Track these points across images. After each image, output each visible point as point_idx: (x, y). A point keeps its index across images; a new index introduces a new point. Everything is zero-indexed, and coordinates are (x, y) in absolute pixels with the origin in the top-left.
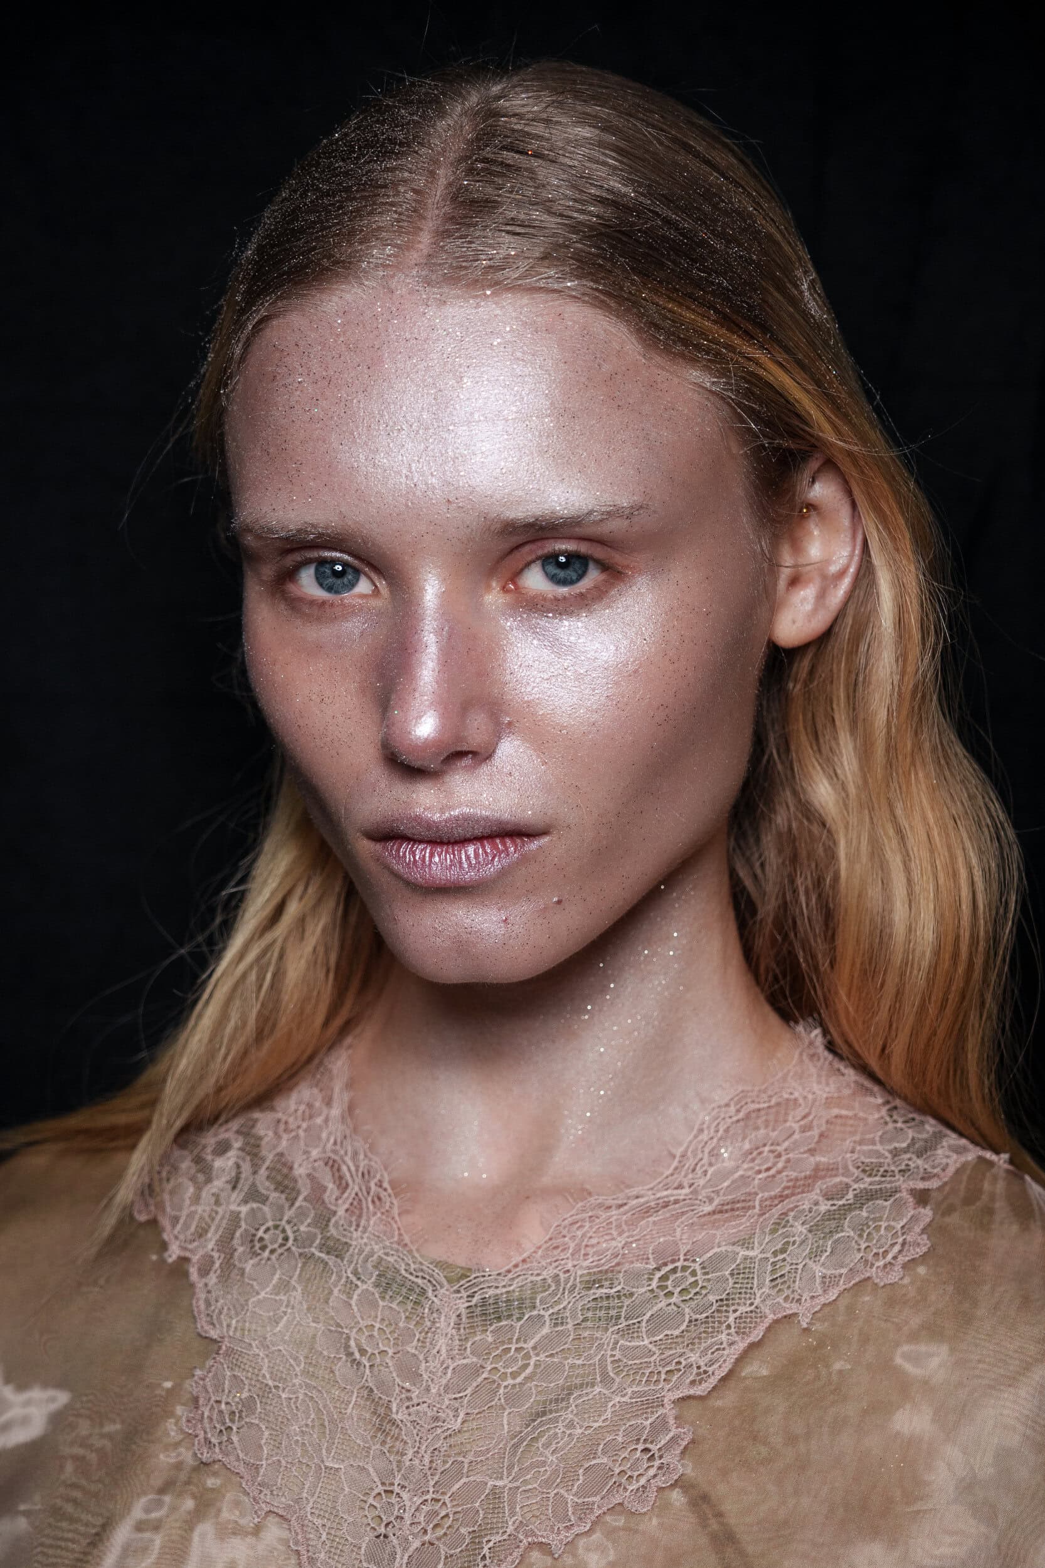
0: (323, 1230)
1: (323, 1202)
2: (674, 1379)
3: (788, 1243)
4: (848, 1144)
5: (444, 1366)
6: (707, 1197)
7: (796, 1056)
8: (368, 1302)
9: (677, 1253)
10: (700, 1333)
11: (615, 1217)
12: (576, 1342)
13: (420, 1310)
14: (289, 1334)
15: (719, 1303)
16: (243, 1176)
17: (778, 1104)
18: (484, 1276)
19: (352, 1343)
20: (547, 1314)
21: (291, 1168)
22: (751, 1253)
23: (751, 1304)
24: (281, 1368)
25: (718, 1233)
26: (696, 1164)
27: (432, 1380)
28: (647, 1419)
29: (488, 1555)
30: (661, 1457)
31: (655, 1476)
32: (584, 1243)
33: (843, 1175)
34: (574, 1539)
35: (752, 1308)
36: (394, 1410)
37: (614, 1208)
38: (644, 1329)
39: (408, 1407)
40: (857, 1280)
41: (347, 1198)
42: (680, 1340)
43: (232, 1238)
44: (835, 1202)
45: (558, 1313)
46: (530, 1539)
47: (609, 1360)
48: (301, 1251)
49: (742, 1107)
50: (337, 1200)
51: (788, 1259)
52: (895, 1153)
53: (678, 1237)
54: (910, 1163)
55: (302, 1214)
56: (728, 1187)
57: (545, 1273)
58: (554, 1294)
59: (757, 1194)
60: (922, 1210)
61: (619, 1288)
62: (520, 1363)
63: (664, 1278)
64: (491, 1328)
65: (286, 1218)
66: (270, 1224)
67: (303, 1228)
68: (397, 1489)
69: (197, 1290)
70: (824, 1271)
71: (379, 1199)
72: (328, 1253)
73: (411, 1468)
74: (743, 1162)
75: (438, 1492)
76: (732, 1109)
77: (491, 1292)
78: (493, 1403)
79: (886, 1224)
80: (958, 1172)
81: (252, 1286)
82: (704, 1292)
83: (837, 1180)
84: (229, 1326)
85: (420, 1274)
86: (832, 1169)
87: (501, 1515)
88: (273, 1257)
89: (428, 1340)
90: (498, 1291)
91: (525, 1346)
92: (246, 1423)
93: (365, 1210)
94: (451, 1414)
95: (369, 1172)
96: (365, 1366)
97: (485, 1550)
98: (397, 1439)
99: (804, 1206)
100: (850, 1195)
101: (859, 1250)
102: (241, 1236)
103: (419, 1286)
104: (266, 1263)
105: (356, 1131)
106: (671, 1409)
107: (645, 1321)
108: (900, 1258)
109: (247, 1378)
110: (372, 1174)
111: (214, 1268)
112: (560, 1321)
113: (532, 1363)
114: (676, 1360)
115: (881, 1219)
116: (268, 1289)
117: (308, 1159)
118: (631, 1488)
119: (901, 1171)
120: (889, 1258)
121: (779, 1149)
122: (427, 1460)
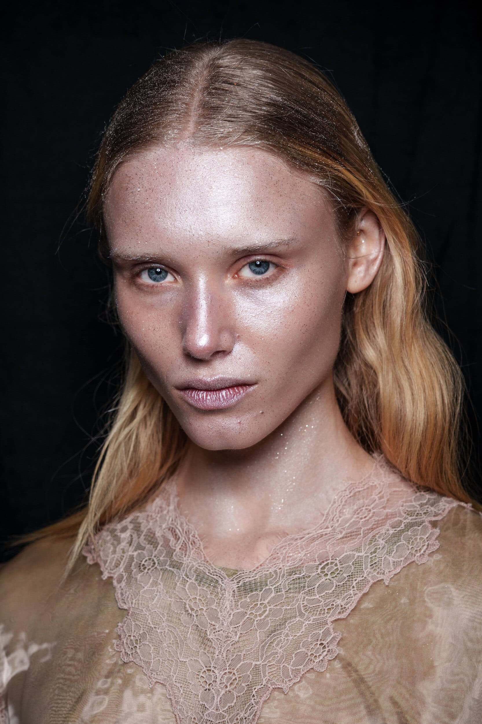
0: (170, 558)
1: (169, 546)
2: (331, 612)
3: (376, 549)
4: (400, 503)
5: (229, 613)
6: (339, 531)
7: (374, 466)
8: (193, 587)
9: (328, 557)
10: (341, 591)
11: (299, 543)
12: (286, 599)
13: (216, 590)
14: (159, 604)
15: (348, 577)
16: (134, 540)
17: (368, 488)
18: (244, 573)
19: (187, 606)
20: (273, 588)
21: (154, 534)
22: (360, 554)
23: (363, 577)
24: (156, 619)
25: (346, 546)
26: (334, 517)
27: (224, 620)
28: (321, 630)
29: (255, 695)
30: (328, 647)
31: (326, 655)
32: (287, 556)
33: (399, 517)
34: (293, 685)
35: (363, 578)
36: (208, 634)
37: (299, 539)
38: (316, 591)
39: (214, 633)
40: (409, 562)
41: (180, 543)
42: (332, 594)
43: (131, 566)
44: (396, 529)
45: (277, 587)
46: (273, 687)
47: (302, 606)
48: (161, 568)
49: (352, 491)
50: (175, 544)
51: (377, 556)
52: (421, 505)
53: (328, 550)
54: (428, 509)
55: (161, 552)
56: (348, 526)
57: (270, 570)
58: (275, 578)
59: (361, 528)
60: (435, 530)
61: (304, 574)
62: (263, 610)
63: (323, 568)
64: (249, 596)
65: (154, 555)
66: (147, 558)
67: (161, 558)
68: (212, 669)
69: (117, 589)
70: (394, 560)
71: (194, 542)
72: (173, 567)
73: (218, 659)
74: (354, 515)
75: (231, 669)
76: (348, 492)
77: (247, 580)
78: (252, 628)
79: (420, 537)
80: (450, 512)
81: (141, 585)
82: (341, 573)
83: (396, 519)
84: (132, 603)
85: (215, 574)
86: (394, 515)
87: (260, 677)
88: (149, 572)
89: (221, 603)
90: (250, 579)
91: (264, 602)
92: (143, 644)
93: (188, 548)
94: (234, 634)
95: (188, 531)
96: (194, 616)
97: (254, 693)
98: (210, 647)
99: (383, 532)
100: (403, 525)
101: (408, 549)
102: (135, 565)
103: (215, 579)
104: (146, 575)
105: (181, 514)
106: (331, 625)
107: (316, 587)
108: (427, 551)
109: (142, 625)
110: (190, 532)
111: (124, 579)
112: (279, 590)
113: (268, 610)
114: (331, 604)
115: (417, 535)
116: (148, 586)
117: (161, 529)
118: (316, 661)
119: (424, 513)
120: (422, 552)
121: (370, 508)
122: (224, 655)
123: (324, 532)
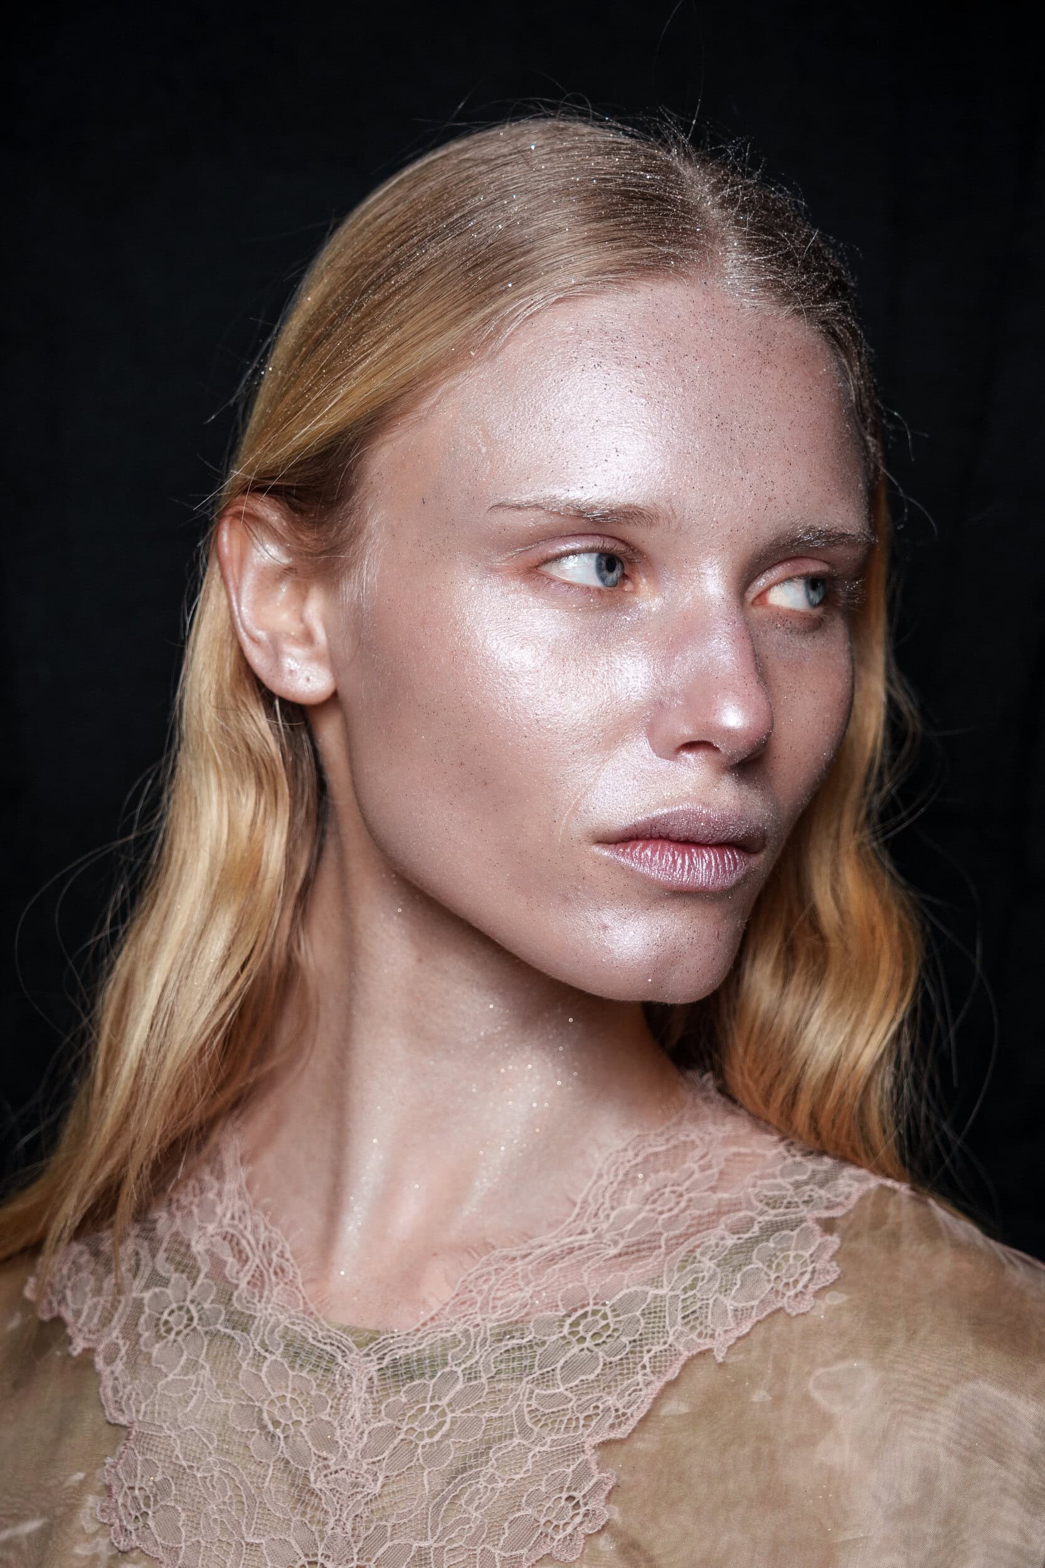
0: (228, 1304)
1: (225, 1277)
3: (696, 1279)
4: (749, 1179)
5: (360, 1430)
6: (612, 1240)
8: (277, 1372)
9: (586, 1297)
10: (616, 1376)
11: (520, 1268)
12: (491, 1395)
13: (330, 1377)
14: (200, 1412)
15: (633, 1344)
16: (143, 1262)
17: (675, 1147)
18: (393, 1337)
19: (265, 1416)
20: (459, 1370)
21: (189, 1247)
22: (661, 1292)
23: (665, 1343)
24: (194, 1448)
25: (626, 1274)
26: (598, 1209)
27: (349, 1446)
28: (569, 1466)
30: (586, 1504)
31: (582, 1523)
32: (492, 1296)
33: (747, 1209)
35: (666, 1346)
36: (312, 1479)
37: (518, 1259)
38: (558, 1377)
39: (326, 1476)
40: (769, 1310)
41: (249, 1270)
42: (595, 1384)
43: (137, 1324)
44: (741, 1235)
45: (470, 1368)
47: (526, 1410)
48: (207, 1329)
49: (639, 1151)
50: (237, 1273)
51: (698, 1295)
52: (797, 1185)
53: (585, 1283)
54: (813, 1193)
55: (206, 1291)
56: (632, 1229)
57: (454, 1329)
58: (465, 1349)
59: (661, 1234)
60: (828, 1238)
61: (530, 1337)
62: (436, 1421)
63: (575, 1323)
64: (405, 1389)
65: (189, 1298)
66: (174, 1306)
67: (207, 1306)
68: (318, 1559)
69: (104, 1378)
70: (735, 1304)
71: (282, 1269)
72: (234, 1328)
73: (334, 1537)
74: (645, 1204)
75: (362, 1559)
76: (630, 1153)
77: (401, 1352)
78: (412, 1464)
79: (795, 1253)
80: (862, 1199)
81: (161, 1369)
82: (616, 1334)
83: (741, 1214)
84: (138, 1411)
85: (328, 1341)
86: (735, 1205)
88: (180, 1339)
89: (341, 1406)
90: (408, 1351)
91: (440, 1403)
92: (162, 1507)
93: (267, 1282)
94: (371, 1478)
95: (270, 1245)
96: (279, 1438)
98: (317, 1509)
99: (710, 1242)
100: (756, 1228)
101: (769, 1281)
102: (146, 1321)
103: (327, 1353)
104: (174, 1345)
105: (255, 1205)
106: (592, 1455)
107: (559, 1369)
108: (811, 1286)
109: (159, 1461)
110: (273, 1246)
111: (120, 1356)
112: (473, 1376)
113: (448, 1420)
114: (594, 1405)
115: (788, 1249)
116: (176, 1371)
117: (205, 1234)
118: (558, 1538)
119: (804, 1202)
120: (800, 1287)
121: (680, 1189)
122: (349, 1528)
123: (576, 1241)
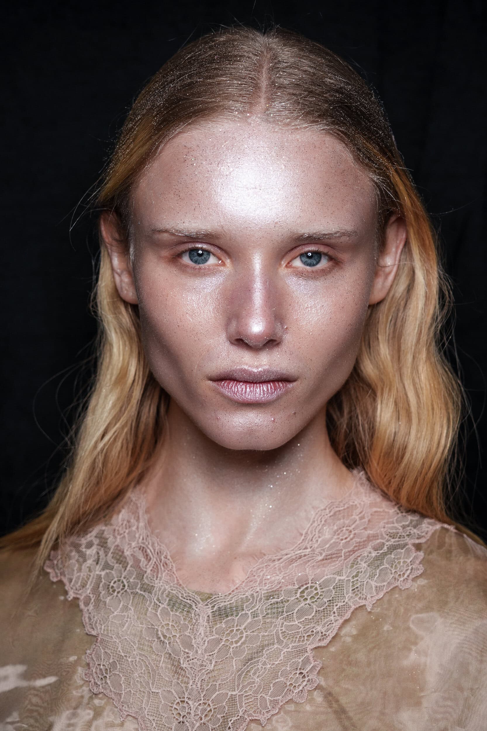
0: (142, 580)
1: (140, 567)
2: (311, 639)
3: (358, 572)
4: (382, 524)
5: (204, 640)
6: (319, 553)
7: (354, 485)
8: (165, 613)
9: (307, 580)
10: (321, 617)
11: (277, 565)
12: (264, 625)
13: (190, 615)
14: (129, 631)
15: (329, 602)
16: (101, 557)
17: (348, 508)
18: (218, 597)
19: (160, 633)
20: (249, 613)
21: (123, 552)
22: (342, 578)
23: (344, 602)
24: (127, 647)
25: (326, 569)
26: (313, 537)
27: (199, 647)
28: (300, 658)
29: (231, 727)
30: (308, 676)
31: (306, 685)
32: (264, 578)
33: (381, 539)
34: (271, 717)
35: (345, 603)
36: (182, 663)
37: (276, 560)
38: (295, 617)
39: (188, 661)
40: (392, 587)
41: (151, 564)
42: (312, 620)
43: (99, 587)
44: (379, 552)
45: (254, 612)
46: (250, 718)
47: (280, 632)
48: (131, 591)
49: (331, 510)
50: (146, 566)
51: (359, 580)
52: (404, 527)
53: (308, 573)
54: (411, 531)
55: (130, 573)
56: (329, 547)
57: (247, 594)
58: (252, 603)
59: (342, 550)
60: (419, 553)
61: (282, 598)
62: (239, 636)
63: (303, 592)
64: (224, 621)
65: (123, 576)
66: (116, 579)
67: (131, 580)
68: (186, 700)
69: (84, 613)
70: (376, 584)
71: (166, 564)
72: (144, 591)
73: (192, 689)
74: (334, 535)
75: (205, 699)
76: (328, 511)
77: (222, 604)
78: (228, 656)
79: (403, 560)
80: (433, 535)
81: (110, 609)
82: (321, 597)
83: (378, 541)
84: (101, 629)
85: (189, 598)
86: (376, 536)
87: (236, 708)
88: (119, 595)
89: (195, 629)
90: (226, 604)
91: (240, 628)
92: (113, 674)
93: (160, 570)
94: (209, 662)
95: (160, 552)
96: (166, 643)
97: (230, 724)
98: (184, 676)
99: (365, 554)
100: (385, 548)
101: (392, 573)
102: (103, 586)
103: (188, 604)
104: (116, 598)
105: (152, 533)
106: (311, 653)
107: (295, 613)
108: (410, 576)
109: (111, 653)
110: (162, 553)
111: (91, 602)
112: (255, 615)
113: (244, 636)
114: (311, 630)
115: (400, 558)
116: (118, 611)
117: (130, 547)
118: (295, 691)
119: (407, 535)
120: (406, 576)
121: (351, 528)
122: (199, 685)
123: (303, 552)
